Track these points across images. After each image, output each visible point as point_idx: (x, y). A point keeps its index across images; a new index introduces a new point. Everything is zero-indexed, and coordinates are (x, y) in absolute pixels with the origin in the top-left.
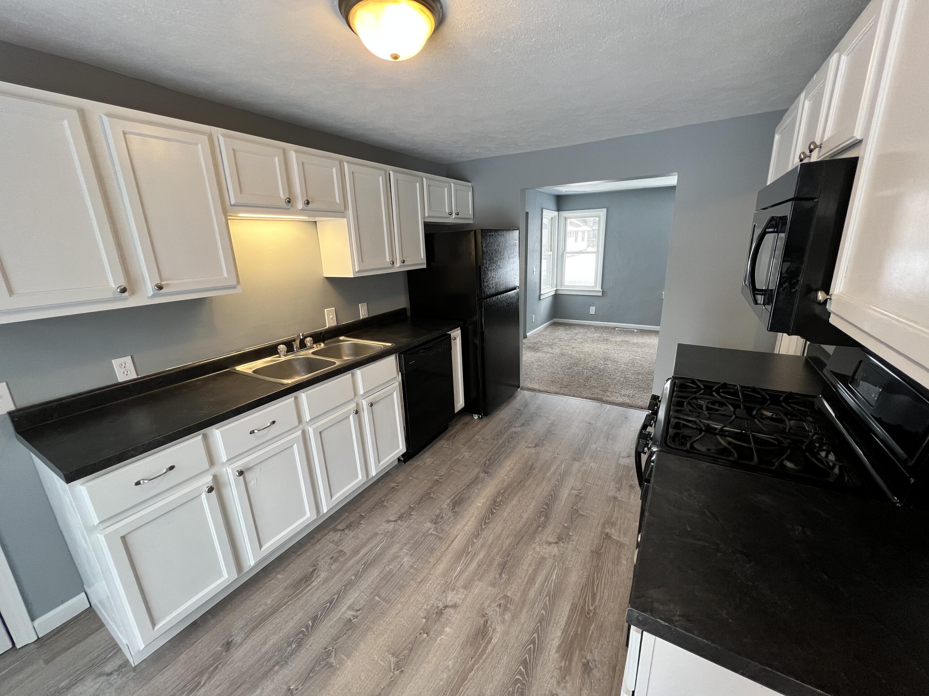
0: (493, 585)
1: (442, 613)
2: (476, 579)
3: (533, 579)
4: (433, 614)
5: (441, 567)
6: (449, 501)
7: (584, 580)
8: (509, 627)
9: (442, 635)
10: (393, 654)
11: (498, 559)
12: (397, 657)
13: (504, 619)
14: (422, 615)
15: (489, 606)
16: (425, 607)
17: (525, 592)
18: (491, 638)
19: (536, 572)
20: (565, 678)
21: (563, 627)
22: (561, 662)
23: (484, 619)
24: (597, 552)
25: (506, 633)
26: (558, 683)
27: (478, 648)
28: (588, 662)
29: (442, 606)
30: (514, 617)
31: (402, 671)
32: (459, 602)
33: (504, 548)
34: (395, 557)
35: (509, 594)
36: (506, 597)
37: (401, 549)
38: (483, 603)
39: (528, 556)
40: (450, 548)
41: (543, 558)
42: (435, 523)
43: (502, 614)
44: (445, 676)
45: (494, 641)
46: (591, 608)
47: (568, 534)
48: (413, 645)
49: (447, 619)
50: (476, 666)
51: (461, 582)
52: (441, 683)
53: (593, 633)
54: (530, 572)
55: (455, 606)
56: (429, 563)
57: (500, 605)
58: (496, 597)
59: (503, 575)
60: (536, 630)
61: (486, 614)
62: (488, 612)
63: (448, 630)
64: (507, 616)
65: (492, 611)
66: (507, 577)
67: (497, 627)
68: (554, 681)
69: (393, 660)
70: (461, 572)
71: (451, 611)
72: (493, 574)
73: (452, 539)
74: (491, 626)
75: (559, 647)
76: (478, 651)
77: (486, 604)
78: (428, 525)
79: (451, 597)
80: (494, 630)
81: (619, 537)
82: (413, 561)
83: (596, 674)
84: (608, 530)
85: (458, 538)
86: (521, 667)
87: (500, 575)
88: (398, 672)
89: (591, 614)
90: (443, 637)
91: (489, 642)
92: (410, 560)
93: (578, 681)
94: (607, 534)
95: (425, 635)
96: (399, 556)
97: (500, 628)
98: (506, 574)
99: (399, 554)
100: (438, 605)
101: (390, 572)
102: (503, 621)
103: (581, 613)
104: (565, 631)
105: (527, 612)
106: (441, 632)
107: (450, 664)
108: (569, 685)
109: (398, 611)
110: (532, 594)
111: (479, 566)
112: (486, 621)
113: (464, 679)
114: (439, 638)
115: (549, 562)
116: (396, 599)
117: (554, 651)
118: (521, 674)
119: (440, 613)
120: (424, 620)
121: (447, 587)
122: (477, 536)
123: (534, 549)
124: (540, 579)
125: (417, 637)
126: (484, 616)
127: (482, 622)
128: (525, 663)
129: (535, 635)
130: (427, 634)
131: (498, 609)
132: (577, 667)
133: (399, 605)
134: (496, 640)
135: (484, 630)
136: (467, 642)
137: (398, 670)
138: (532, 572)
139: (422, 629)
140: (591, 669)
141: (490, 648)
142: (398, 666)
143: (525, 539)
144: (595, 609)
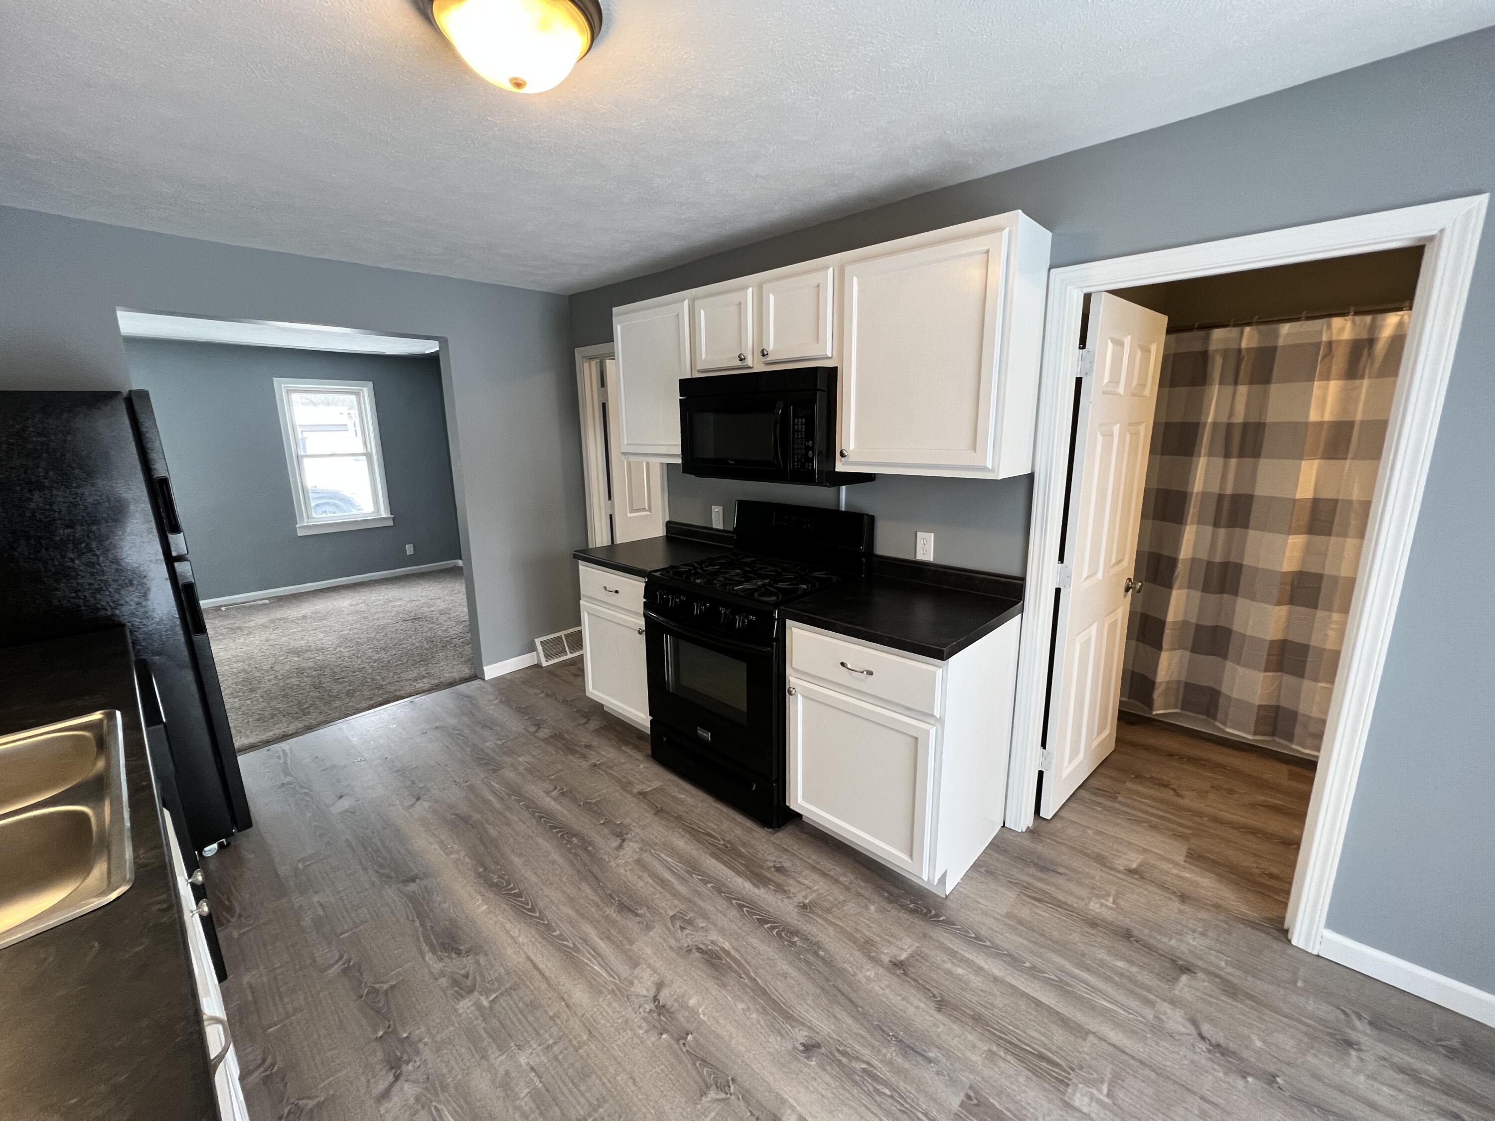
0: (648, 927)
1: (663, 1006)
2: (628, 947)
3: (663, 881)
4: (660, 1021)
5: (579, 994)
6: (429, 956)
7: (687, 836)
8: (715, 925)
9: (698, 1011)
10: (703, 1094)
11: (612, 912)
12: (708, 1088)
13: (702, 928)
14: (653, 1039)
15: (678, 940)
16: (641, 1032)
17: (676, 895)
18: (723, 949)
19: (653, 875)
20: (785, 891)
21: (733, 874)
22: (770, 889)
23: (694, 950)
24: (658, 811)
25: (722, 931)
26: (789, 898)
27: (730, 967)
28: (775, 866)
29: (652, 1004)
30: (705, 916)
31: (733, 1080)
32: (655, 978)
33: (596, 899)
34: (505, 1085)
35: (672, 913)
36: (673, 918)
37: (492, 1068)
38: (671, 947)
39: (626, 876)
40: (547, 973)
41: (638, 861)
42: (471, 991)
43: (696, 929)
44: (754, 1016)
45: (727, 946)
46: (722, 842)
47: (618, 825)
48: (698, 1059)
49: (675, 1000)
50: (752, 974)
51: (623, 970)
52: (762, 1022)
53: (748, 852)
54: (651, 881)
55: (660, 986)
56: (557, 1015)
57: (682, 928)
58: (668, 929)
59: (640, 912)
60: (729, 899)
61: (688, 946)
62: (686, 945)
63: (692, 1002)
64: (701, 923)
65: (688, 938)
66: (645, 908)
67: (711, 938)
68: (786, 901)
69: (713, 1094)
70: (606, 965)
71: (665, 993)
72: (631, 923)
73: (529, 966)
74: (706, 945)
75: (754, 884)
76: (733, 968)
77: (673, 942)
78: (465, 1005)
79: (643, 987)
80: (713, 942)
81: (650, 786)
82: (535, 1046)
83: (787, 864)
84: (635, 791)
85: (533, 957)
86: (766, 926)
87: (637, 915)
88: (732, 1087)
89: (728, 845)
90: (700, 1011)
91: (728, 953)
92: (530, 1051)
93: (791, 882)
94: (640, 793)
95: (690, 1037)
96: (507, 1073)
97: (714, 936)
98: (638, 907)
99: (501, 1071)
100: (648, 1010)
101: (535, 1096)
102: (706, 930)
103: (725, 854)
104: (739, 873)
105: (704, 901)
106: (694, 1012)
107: (741, 1006)
108: (793, 890)
109: (630, 1083)
110: (682, 889)
111: (608, 938)
112: (698, 949)
113: (764, 992)
114: (701, 1016)
115: (647, 857)
116: (604, 1084)
117: (756, 891)
118: (773, 928)
119: (661, 1009)
120: (664, 1036)
121: (621, 992)
122: (549, 927)
123: (618, 865)
124: (667, 875)
125: (687, 1051)
126: (691, 950)
127: (698, 954)
128: (762, 922)
129: (734, 902)
130: (687, 1034)
131: (687, 932)
132: (779, 878)
133: (619, 1078)
134: (727, 943)
135: (708, 955)
136: (719, 979)
137: (729, 1087)
138: (652, 879)
139: (678, 1041)
140: (782, 867)
141: (733, 953)
142: (723, 1087)
143: (595, 869)
144: (724, 840)
